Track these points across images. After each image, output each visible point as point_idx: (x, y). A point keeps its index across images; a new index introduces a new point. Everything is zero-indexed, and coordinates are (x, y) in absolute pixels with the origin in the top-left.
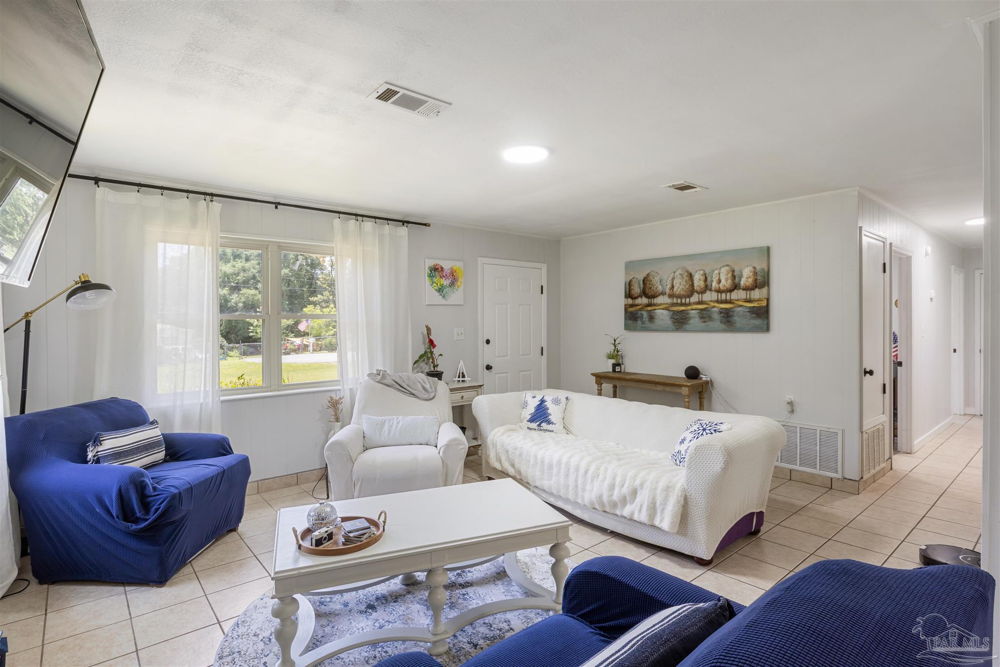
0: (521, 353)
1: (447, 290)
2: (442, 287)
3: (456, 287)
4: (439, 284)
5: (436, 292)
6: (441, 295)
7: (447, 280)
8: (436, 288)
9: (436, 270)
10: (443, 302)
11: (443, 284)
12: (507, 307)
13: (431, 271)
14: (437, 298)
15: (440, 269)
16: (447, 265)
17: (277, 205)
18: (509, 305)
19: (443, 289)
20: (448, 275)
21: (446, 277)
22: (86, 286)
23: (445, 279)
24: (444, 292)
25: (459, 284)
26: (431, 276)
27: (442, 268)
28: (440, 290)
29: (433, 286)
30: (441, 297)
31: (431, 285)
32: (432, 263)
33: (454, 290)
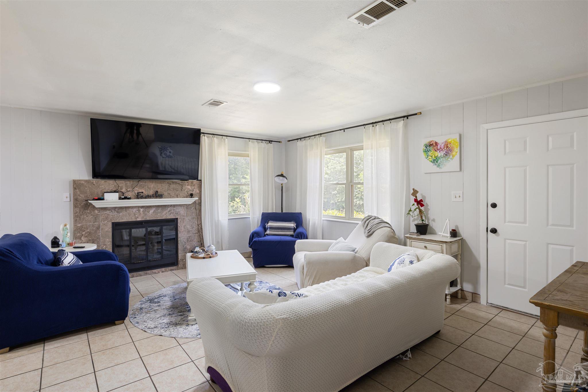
0: (550, 222)
1: (441, 160)
2: (436, 158)
3: (451, 157)
4: (433, 156)
5: (431, 162)
6: (436, 165)
7: (442, 152)
8: (431, 160)
9: (431, 146)
10: (438, 170)
11: (437, 156)
12: (525, 171)
13: (426, 147)
14: (433, 168)
15: (434, 144)
16: (441, 141)
17: (344, 129)
18: (528, 167)
19: (438, 160)
20: (442, 147)
21: (440, 150)
22: (282, 175)
23: (440, 152)
24: (439, 162)
25: (454, 153)
26: (426, 151)
27: (436, 143)
28: (435, 161)
29: (428, 158)
30: (435, 166)
31: (426, 158)
32: (427, 141)
33: (449, 159)
